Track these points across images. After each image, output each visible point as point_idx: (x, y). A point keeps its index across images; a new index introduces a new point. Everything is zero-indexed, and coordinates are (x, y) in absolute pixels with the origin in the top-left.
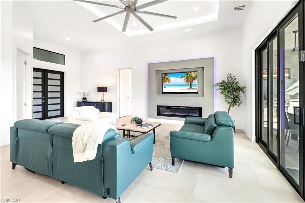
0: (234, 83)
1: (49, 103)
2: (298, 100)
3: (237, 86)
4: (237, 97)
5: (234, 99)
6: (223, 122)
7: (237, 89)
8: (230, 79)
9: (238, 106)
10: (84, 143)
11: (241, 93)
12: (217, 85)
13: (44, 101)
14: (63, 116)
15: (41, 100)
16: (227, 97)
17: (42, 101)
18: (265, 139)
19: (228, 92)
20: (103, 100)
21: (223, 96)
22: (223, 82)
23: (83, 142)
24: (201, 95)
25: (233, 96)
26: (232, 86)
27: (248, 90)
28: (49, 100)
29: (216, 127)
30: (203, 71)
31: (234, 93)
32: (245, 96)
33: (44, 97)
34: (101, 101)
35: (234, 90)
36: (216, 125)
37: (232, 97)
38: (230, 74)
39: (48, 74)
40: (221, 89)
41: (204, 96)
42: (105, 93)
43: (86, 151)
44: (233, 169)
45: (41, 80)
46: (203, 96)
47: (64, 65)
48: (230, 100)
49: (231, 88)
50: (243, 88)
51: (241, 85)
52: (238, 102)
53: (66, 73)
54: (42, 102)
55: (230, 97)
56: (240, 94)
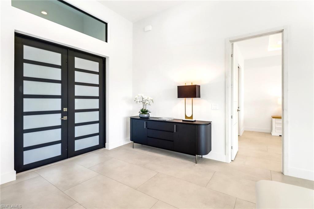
1: (76, 122)
13: (65, 118)
14: (105, 147)
15: (60, 115)
17: (62, 117)
20: (192, 117)
28: (76, 114)
33: (65, 110)
34: (184, 119)
39: (76, 58)
42: (195, 100)
45: (60, 70)
47: (106, 41)
53: (110, 59)
54: (62, 120)
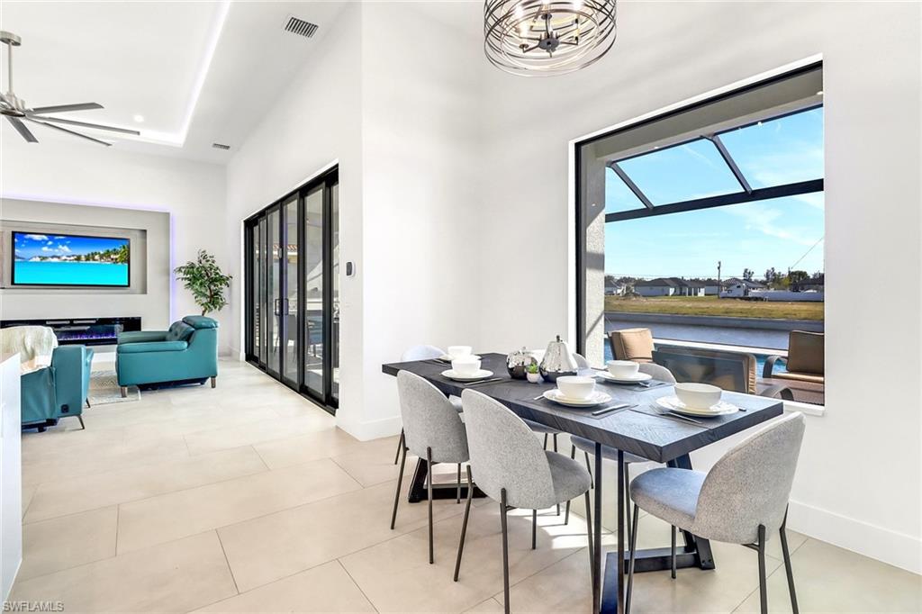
0: (211, 269)
2: (321, 300)
3: (217, 274)
4: (216, 294)
5: (212, 296)
6: (203, 324)
7: (216, 280)
8: (203, 262)
9: (219, 309)
10: (29, 349)
11: (224, 286)
12: (180, 270)
16: (198, 293)
18: (256, 354)
19: (201, 284)
21: (190, 292)
22: (192, 266)
23: (25, 348)
24: (139, 290)
25: (211, 291)
26: (207, 274)
27: (234, 282)
29: (193, 332)
30: (145, 238)
31: (212, 287)
32: (230, 291)
35: (213, 281)
36: (193, 329)
37: (208, 293)
38: (204, 252)
40: (186, 279)
41: (146, 293)
43: (36, 357)
44: (217, 378)
46: (144, 291)
48: (205, 300)
49: (206, 278)
50: (228, 279)
51: (224, 273)
52: (218, 303)
55: (205, 295)
56: (222, 289)
